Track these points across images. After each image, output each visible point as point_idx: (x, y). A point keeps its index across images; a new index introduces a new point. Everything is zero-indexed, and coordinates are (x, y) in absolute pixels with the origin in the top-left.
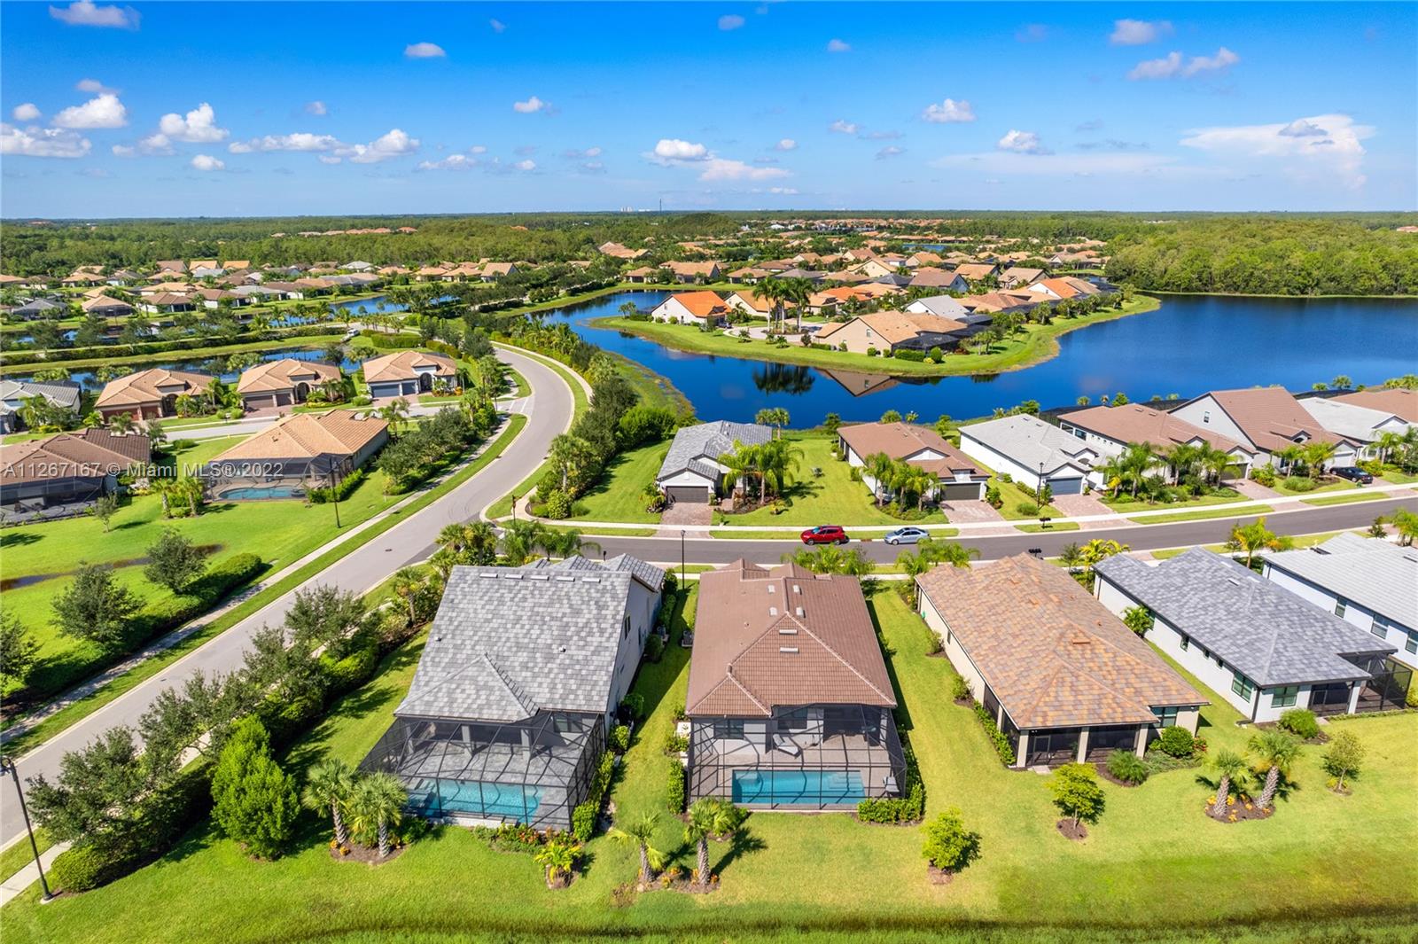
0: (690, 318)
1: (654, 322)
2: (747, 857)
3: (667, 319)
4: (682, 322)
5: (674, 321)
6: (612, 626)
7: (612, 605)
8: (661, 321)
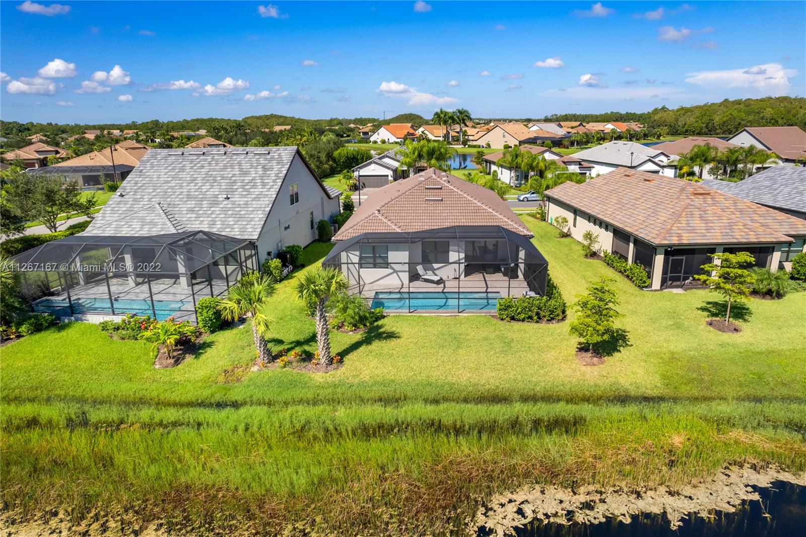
0: (393, 139)
1: (371, 143)
2: (376, 345)
3: (379, 141)
4: (388, 142)
5: (384, 142)
6: (274, 181)
7: (276, 168)
8: (375, 142)
